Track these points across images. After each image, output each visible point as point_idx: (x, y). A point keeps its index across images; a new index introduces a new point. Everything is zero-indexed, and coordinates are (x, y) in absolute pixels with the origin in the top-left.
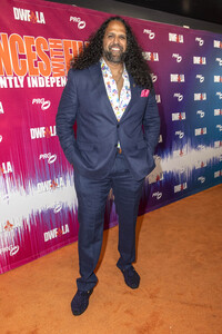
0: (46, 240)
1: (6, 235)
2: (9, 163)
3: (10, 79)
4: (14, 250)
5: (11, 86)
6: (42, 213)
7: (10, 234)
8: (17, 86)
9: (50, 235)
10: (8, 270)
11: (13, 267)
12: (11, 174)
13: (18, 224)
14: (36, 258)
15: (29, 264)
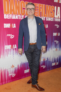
0: (25, 73)
1: (12, 70)
2: (15, 45)
3: (19, 16)
4: (14, 75)
5: (19, 19)
6: (25, 63)
7: (13, 69)
8: (21, 19)
9: (27, 71)
10: (11, 81)
11: (13, 81)
12: (16, 49)
13: (16, 66)
14: (21, 79)
15: (18, 81)
